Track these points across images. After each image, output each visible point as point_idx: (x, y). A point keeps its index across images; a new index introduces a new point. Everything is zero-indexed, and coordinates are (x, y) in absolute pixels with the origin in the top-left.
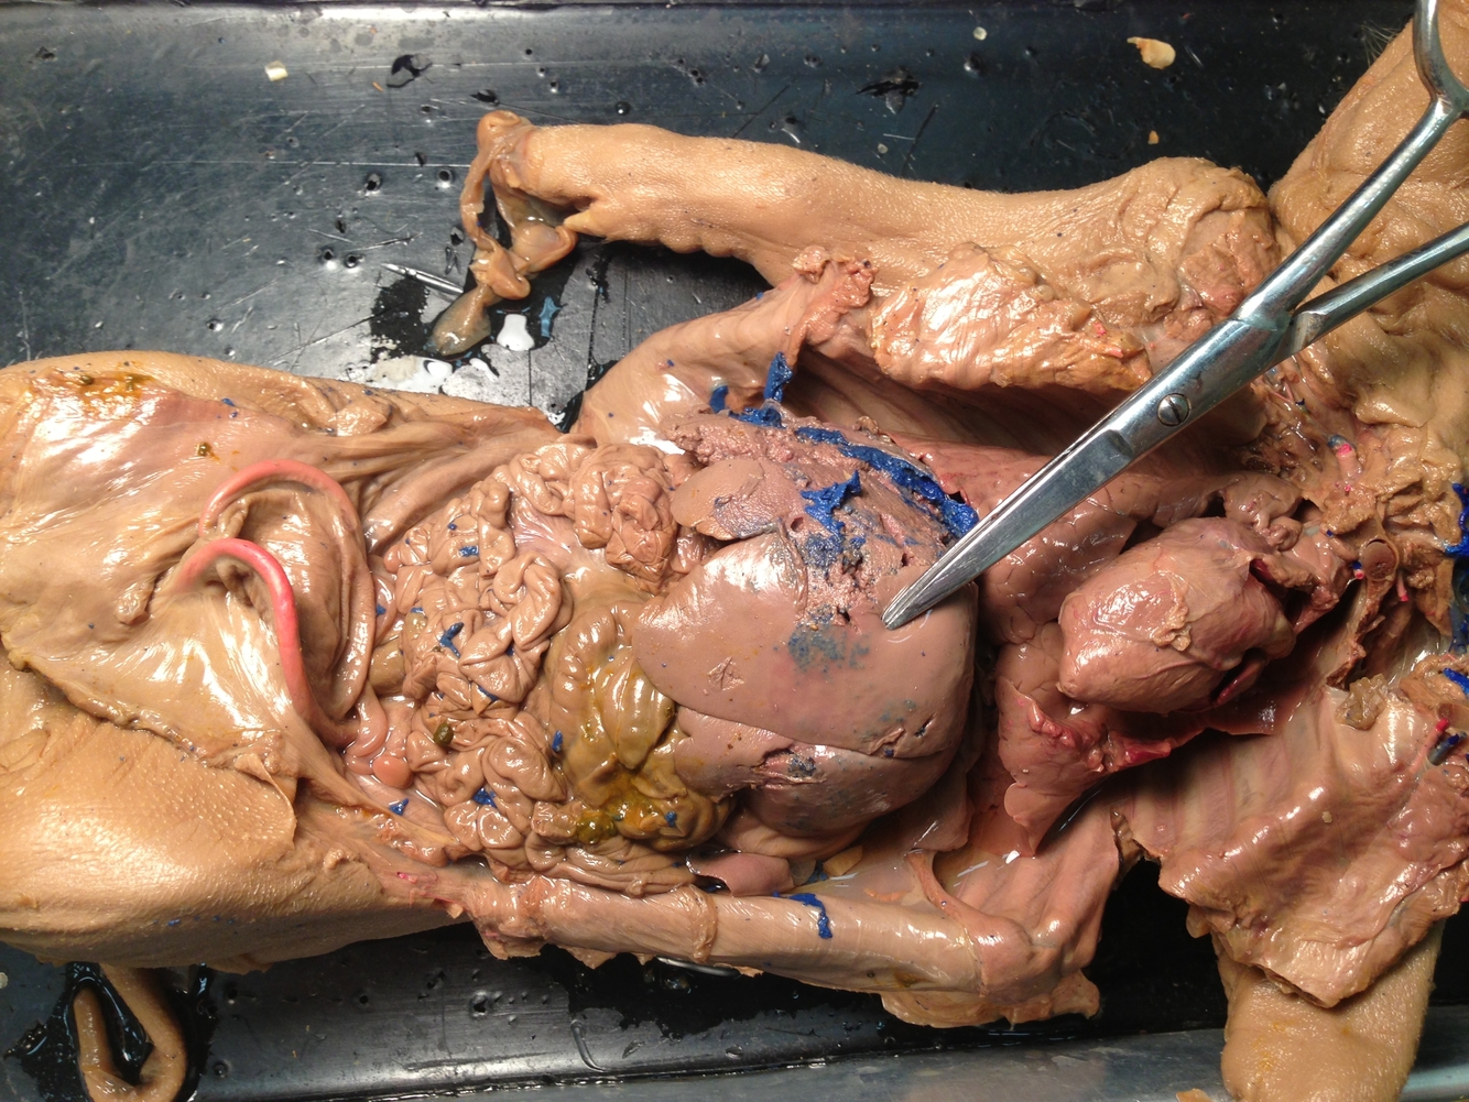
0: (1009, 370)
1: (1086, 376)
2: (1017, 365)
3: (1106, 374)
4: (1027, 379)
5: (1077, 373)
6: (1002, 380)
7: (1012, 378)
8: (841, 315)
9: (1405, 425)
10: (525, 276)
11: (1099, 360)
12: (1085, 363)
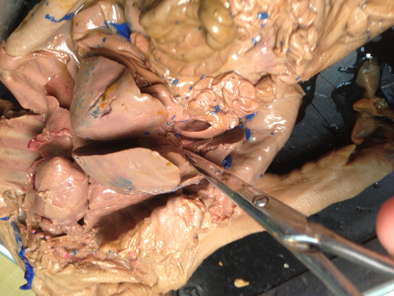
0: (146, 225)
1: (124, 239)
2: (144, 229)
3: (120, 244)
4: (140, 226)
5: (128, 238)
6: (147, 220)
7: (143, 223)
8: (215, 200)
9: (59, 271)
10: (360, 112)
11: (124, 247)
12: (127, 243)
